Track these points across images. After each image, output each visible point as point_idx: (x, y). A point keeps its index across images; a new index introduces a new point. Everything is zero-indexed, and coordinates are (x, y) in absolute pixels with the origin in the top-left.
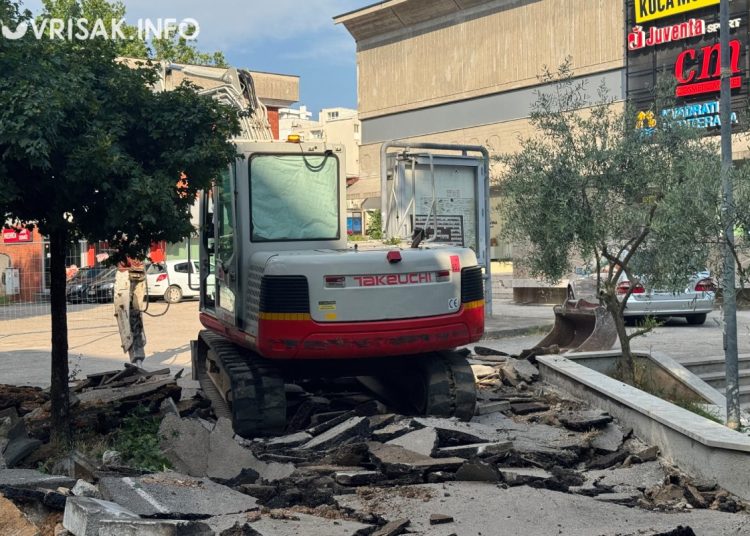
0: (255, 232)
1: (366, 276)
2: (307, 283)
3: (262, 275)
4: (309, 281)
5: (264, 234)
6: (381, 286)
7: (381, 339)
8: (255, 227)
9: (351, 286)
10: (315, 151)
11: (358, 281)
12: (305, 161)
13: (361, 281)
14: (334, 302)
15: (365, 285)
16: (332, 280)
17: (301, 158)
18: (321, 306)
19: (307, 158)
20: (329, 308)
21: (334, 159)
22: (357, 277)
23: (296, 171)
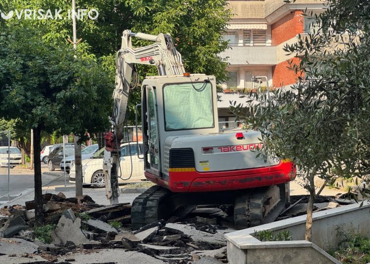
0: (167, 126)
1: (225, 147)
2: (193, 152)
3: (170, 148)
4: (194, 150)
5: (172, 127)
6: (233, 152)
7: (234, 180)
8: (167, 123)
9: (217, 152)
10: (199, 80)
11: (220, 149)
12: (193, 86)
13: (222, 150)
14: (207, 162)
15: (224, 151)
16: (206, 150)
17: (191, 85)
18: (201, 164)
19: (194, 84)
20: (204, 165)
21: (210, 84)
22: (220, 148)
23: (188, 92)
